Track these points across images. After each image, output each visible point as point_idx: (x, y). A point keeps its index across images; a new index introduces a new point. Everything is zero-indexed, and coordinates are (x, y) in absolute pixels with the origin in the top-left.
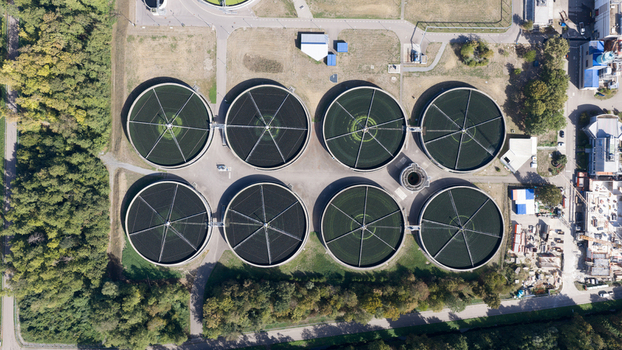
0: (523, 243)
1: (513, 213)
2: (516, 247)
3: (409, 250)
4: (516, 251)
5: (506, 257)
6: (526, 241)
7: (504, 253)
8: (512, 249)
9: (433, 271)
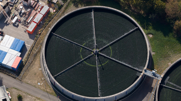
0: (34, 12)
1: (29, 46)
2: (44, 11)
3: (166, 57)
4: (46, 8)
5: (60, 7)
6: (30, 13)
7: (60, 12)
8: (48, 12)
9: (148, 25)
